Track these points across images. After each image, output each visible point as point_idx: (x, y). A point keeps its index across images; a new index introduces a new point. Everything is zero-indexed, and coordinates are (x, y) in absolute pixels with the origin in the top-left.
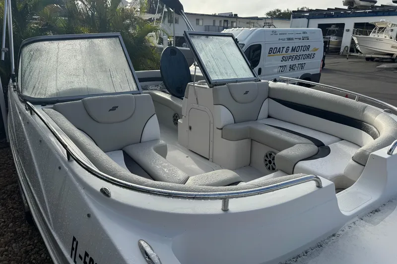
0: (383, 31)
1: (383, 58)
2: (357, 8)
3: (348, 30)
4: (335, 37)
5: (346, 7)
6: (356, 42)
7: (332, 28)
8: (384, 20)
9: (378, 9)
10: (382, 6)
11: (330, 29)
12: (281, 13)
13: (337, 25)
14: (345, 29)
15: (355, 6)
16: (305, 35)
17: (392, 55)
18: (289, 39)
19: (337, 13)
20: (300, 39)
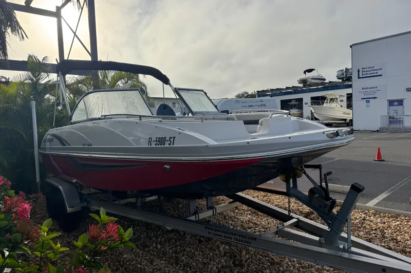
0: (334, 101)
1: (339, 124)
2: (310, 85)
3: (306, 104)
4: (297, 110)
5: (301, 85)
6: (313, 111)
7: (293, 103)
8: (332, 92)
9: (327, 84)
10: (330, 82)
11: (291, 103)
12: (249, 95)
13: (297, 100)
14: (304, 102)
15: (308, 83)
16: (262, 103)
17: (345, 120)
18: (250, 106)
19: (295, 90)
20: (258, 106)
